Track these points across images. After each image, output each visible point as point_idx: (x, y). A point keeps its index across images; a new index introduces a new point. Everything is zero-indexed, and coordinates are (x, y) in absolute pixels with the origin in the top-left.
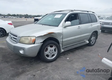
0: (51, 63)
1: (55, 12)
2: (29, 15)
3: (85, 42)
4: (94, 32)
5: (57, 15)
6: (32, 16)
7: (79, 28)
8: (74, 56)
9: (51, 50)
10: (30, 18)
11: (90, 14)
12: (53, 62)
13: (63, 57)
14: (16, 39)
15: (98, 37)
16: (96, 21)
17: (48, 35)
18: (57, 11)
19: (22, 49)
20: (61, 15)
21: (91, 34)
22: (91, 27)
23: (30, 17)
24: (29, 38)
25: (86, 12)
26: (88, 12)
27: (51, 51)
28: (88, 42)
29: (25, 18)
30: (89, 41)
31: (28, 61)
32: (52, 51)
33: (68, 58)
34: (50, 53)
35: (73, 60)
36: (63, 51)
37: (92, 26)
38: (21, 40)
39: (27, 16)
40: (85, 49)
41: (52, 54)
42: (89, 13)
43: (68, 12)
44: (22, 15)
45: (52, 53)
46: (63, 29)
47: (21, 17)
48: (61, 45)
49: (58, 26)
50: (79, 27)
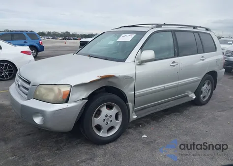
0: (104, 147)
1: (120, 28)
2: (71, 33)
3: (187, 96)
4: (208, 73)
5: (124, 35)
6: (78, 36)
7: (175, 65)
8: (160, 129)
9: (109, 115)
10: (74, 39)
11: (200, 34)
12: (108, 145)
13: (133, 133)
14: (28, 89)
15: (217, 84)
16: (215, 49)
17: (100, 82)
18: (125, 27)
19: (40, 115)
20: (134, 35)
21: (200, 78)
22: (202, 62)
23: (74, 37)
24: (56, 88)
25: (191, 29)
26: (194, 27)
27: (107, 118)
28: (194, 97)
29: (64, 39)
30: (195, 93)
31: (53, 138)
32: (111, 119)
33: (145, 136)
34: (106, 122)
35: (155, 140)
36: (135, 117)
37: (205, 61)
38: (37, 93)
39: (67, 36)
40: (186, 112)
41: (110, 125)
42: (199, 30)
43: (148, 29)
44: (58, 34)
45: (109, 122)
46: (137, 67)
47: (56, 37)
48: (130, 105)
49: (123, 61)
50: (174, 62)
